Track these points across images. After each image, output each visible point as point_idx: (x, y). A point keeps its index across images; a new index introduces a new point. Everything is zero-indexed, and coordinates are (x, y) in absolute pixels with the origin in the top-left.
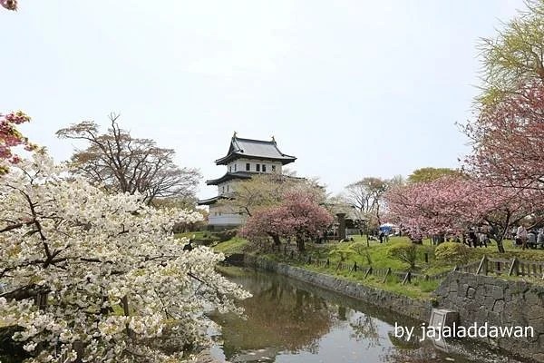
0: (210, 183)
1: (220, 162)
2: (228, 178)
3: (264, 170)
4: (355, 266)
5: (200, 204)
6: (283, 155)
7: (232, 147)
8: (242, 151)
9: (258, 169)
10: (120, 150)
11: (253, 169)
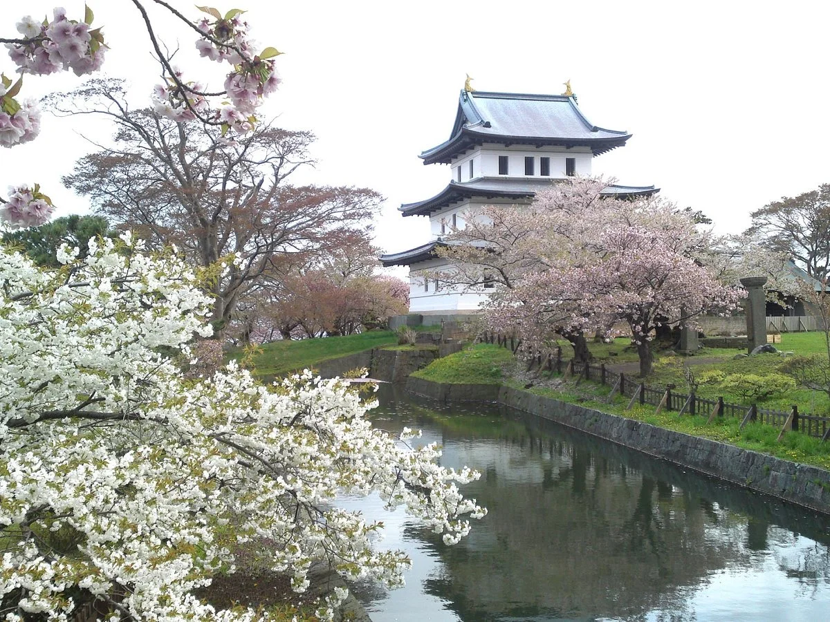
0: (410, 211)
1: (435, 157)
2: (454, 196)
3: (545, 170)
4: (796, 416)
5: (387, 264)
6: (595, 129)
7: (461, 119)
8: (488, 125)
9: (529, 169)
10: (184, 138)
11: (516, 169)
